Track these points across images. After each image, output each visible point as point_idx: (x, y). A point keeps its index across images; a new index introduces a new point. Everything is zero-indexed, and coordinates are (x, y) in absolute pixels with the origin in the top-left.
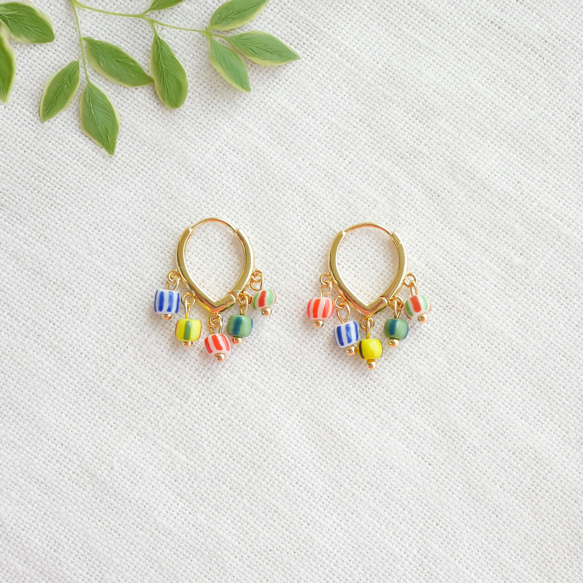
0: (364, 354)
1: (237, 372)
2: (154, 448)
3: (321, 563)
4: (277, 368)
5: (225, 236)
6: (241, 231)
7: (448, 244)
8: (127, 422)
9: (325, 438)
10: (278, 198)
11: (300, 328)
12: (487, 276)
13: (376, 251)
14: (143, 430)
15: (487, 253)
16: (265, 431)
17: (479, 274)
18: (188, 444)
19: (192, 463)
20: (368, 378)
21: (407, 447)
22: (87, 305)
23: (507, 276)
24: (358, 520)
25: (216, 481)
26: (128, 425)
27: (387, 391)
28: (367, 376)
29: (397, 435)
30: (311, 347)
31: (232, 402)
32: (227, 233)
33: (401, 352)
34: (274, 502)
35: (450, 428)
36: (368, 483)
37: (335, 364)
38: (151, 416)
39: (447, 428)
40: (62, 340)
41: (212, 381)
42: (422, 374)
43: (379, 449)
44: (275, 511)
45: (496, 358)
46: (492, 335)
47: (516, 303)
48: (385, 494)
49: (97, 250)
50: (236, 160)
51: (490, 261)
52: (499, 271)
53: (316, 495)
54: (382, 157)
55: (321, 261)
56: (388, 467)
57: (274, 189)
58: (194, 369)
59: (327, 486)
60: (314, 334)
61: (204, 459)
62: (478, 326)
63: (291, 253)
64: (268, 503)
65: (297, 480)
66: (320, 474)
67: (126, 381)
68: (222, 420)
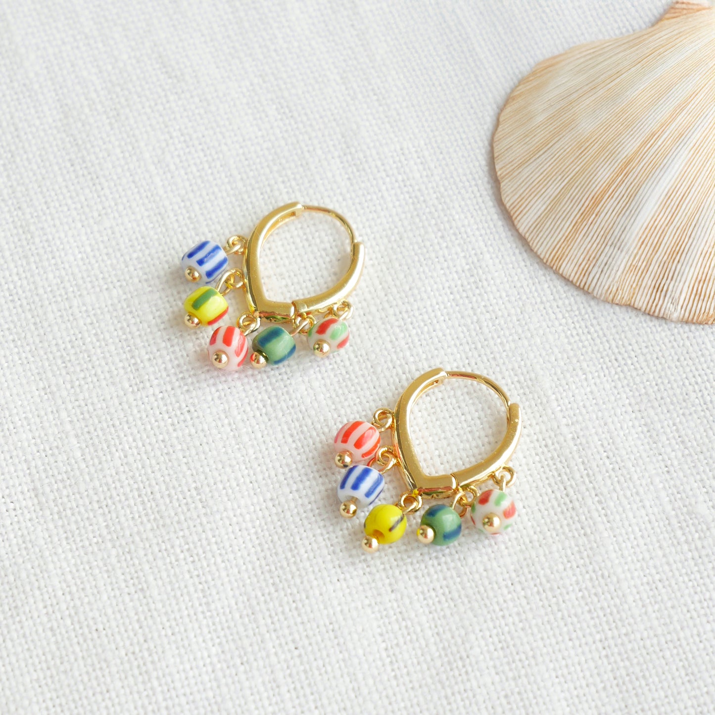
1: (227, 402)
2: (51, 417)
3: (151, 693)
4: (282, 431)
5: (336, 246)
6: (362, 248)
7: (621, 433)
8: (43, 366)
9: (280, 550)
10: (437, 247)
12: (647, 504)
14: (54, 389)
15: (668, 477)
16: (207, 489)
17: (637, 493)
18: (96, 441)
19: (83, 465)
21: (381, 635)
22: (106, 214)
23: (674, 521)
24: (243, 677)
25: (96, 506)
26: (41, 371)
29: (379, 611)
31: (193, 431)
32: (343, 244)
34: (151, 578)
35: (458, 652)
36: (294, 641)
38: (78, 380)
39: (454, 649)
40: (42, 229)
41: (188, 391)
43: (342, 611)
44: (142, 590)
45: (587, 608)
46: (603, 576)
47: (664, 560)
48: (305, 671)
49: (167, 166)
50: (417, 175)
51: (665, 488)
52: (669, 508)
53: (213, 607)
56: (336, 641)
57: (440, 234)
58: (176, 362)
59: (235, 607)
62: (591, 553)
63: (405, 316)
64: (141, 574)
65: (201, 573)
66: (238, 587)
67: (81, 322)
68: (163, 441)
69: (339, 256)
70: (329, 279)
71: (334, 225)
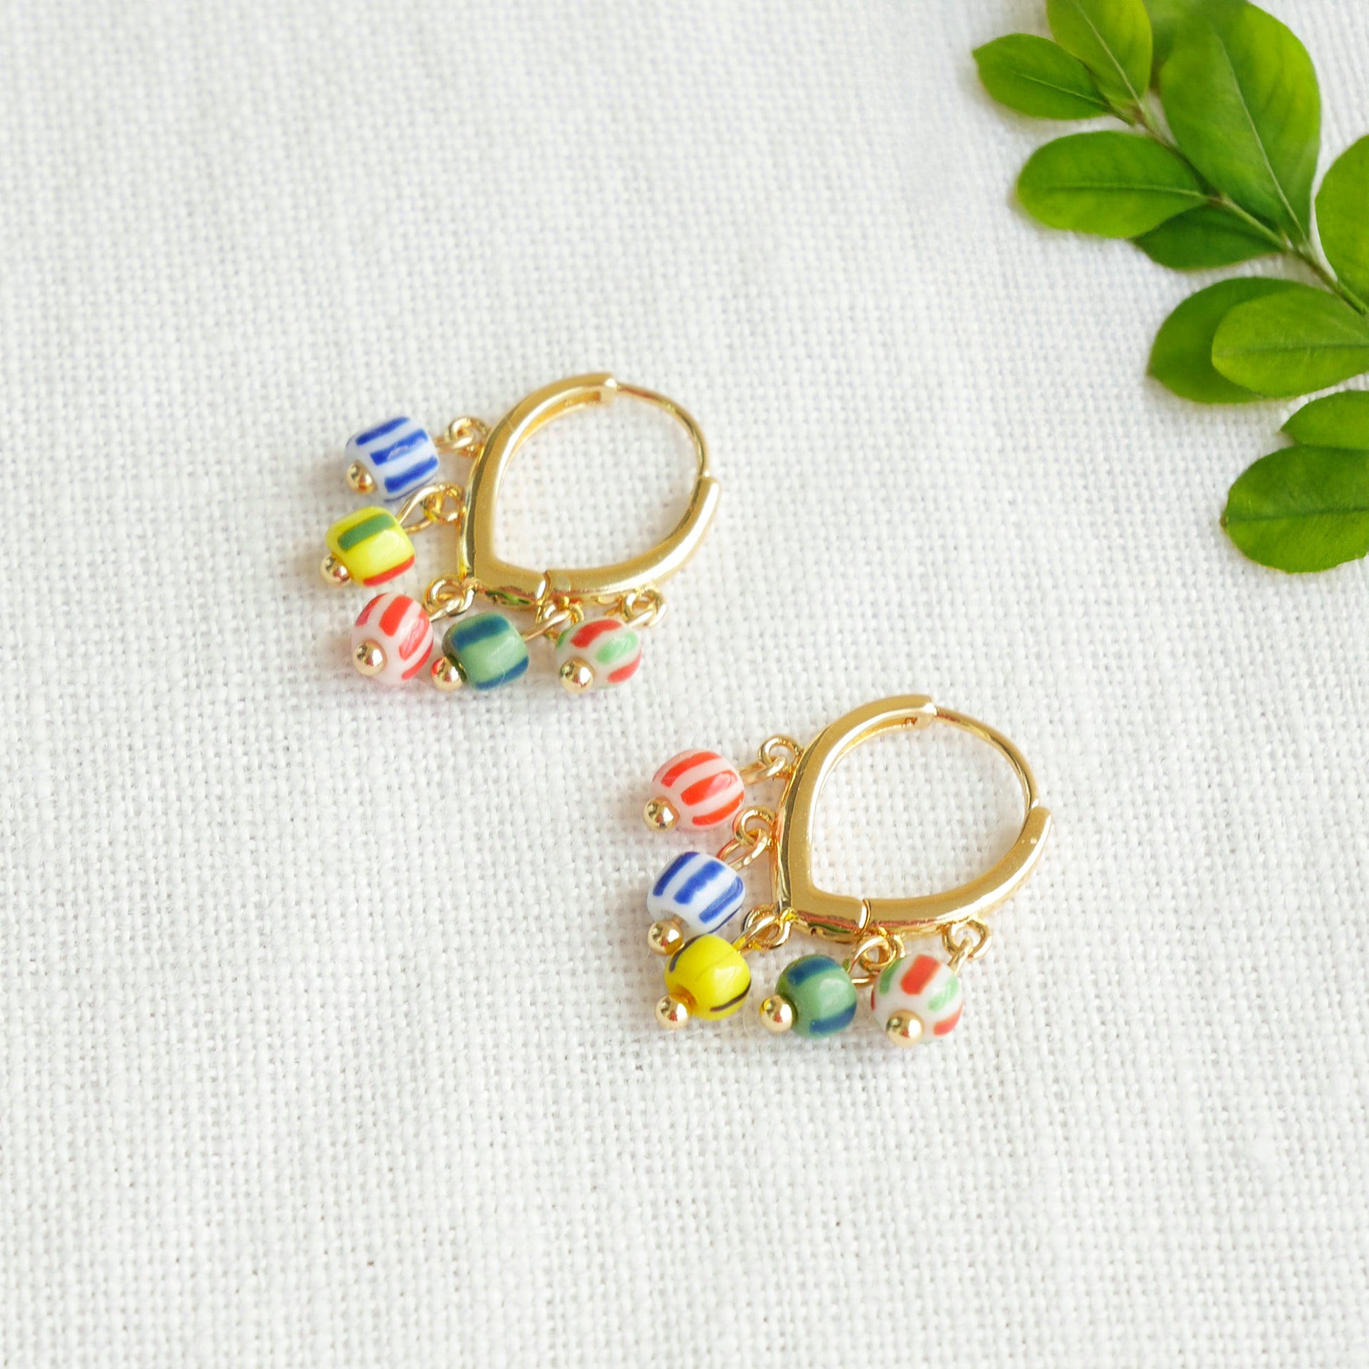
0: (679, 963)
1: (369, 744)
3: (57, 1292)
4: (462, 825)
5: (669, 476)
6: (714, 491)
7: (1141, 966)
8: (23, 603)
9: (391, 1061)
10: (869, 518)
11: (608, 801)
12: (1155, 1118)
13: (962, 822)
14: (34, 651)
15: (1212, 1073)
16: (280, 911)
17: (1140, 1094)
18: (88, 772)
19: (49, 814)
20: (636, 1047)
21: (548, 1271)
22: (230, 324)
23: (1200, 1164)
24: (249, 1298)
25: (53, 899)
26: (18, 611)
27: (644, 1112)
28: (637, 1041)
29: (557, 1224)
30: (588, 859)
31: (284, 789)
32: (682, 476)
33: (774, 1071)
34: (120, 1065)
35: (693, 1337)
36: (369, 1248)
37: (595, 943)
38: (84, 642)
39: (686, 1329)
40: (96, 330)
41: (296, 708)
42: (766, 1160)
43: (481, 1208)
44: (96, 1085)
45: (976, 1303)
46: (1025, 1245)
47: (1159, 1238)
48: (376, 1314)
49: (377, 251)
50: (869, 367)
51: (1199, 1094)
52: (1196, 1135)
53: (227, 1147)
54: (1193, 662)
55: (813, 723)
56: (453, 1266)
57: (882, 493)
58: (287, 647)
59: (271, 1157)
60: (625, 842)
61: (83, 831)
62: (1012, 1194)
63: (770, 643)
64: (102, 1053)
65: (221, 1075)
66: (288, 1119)
67: (122, 531)
68: (220, 798)
69: (669, 498)
70: (638, 540)
71: (676, 435)
